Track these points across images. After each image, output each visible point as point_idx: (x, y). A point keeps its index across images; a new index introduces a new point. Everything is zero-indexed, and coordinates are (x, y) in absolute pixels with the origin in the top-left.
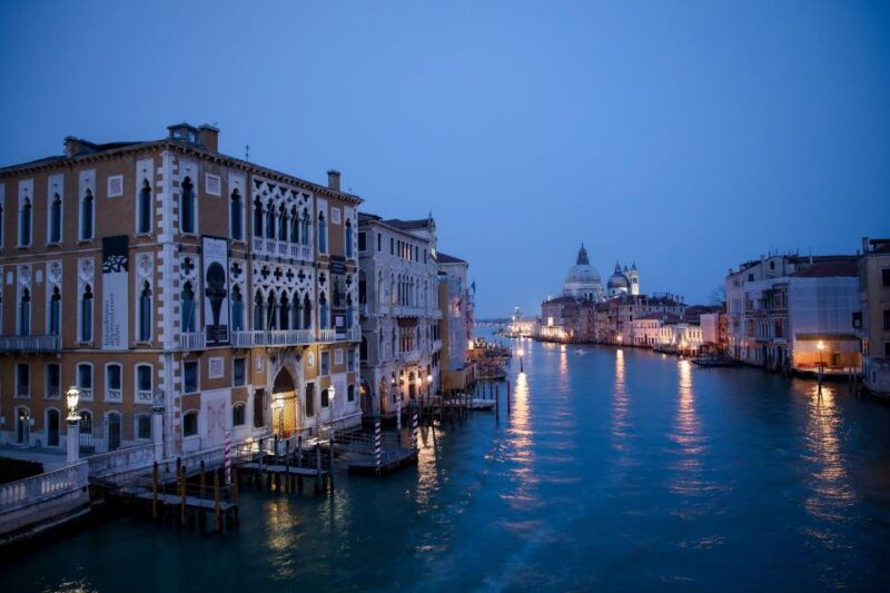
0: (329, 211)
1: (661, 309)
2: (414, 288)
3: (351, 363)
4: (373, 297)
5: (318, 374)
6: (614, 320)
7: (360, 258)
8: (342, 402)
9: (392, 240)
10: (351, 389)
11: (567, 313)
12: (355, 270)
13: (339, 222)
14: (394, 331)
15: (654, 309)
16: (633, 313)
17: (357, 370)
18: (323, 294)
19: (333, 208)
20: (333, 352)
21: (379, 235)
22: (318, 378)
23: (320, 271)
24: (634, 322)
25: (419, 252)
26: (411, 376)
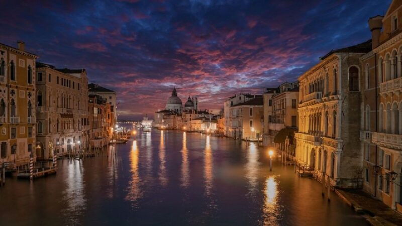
0: (17, 60)
1: (203, 116)
2: (71, 101)
3: (30, 134)
4: (45, 103)
5: (9, 138)
6: (184, 120)
7: (36, 84)
8: (24, 152)
9: (58, 77)
10: (30, 145)
11: (165, 117)
12: (33, 90)
13: (24, 66)
14: (58, 120)
15: (200, 116)
16: (191, 117)
17: (34, 137)
18: (13, 100)
19: (20, 59)
20: (18, 127)
21: (50, 75)
22: (9, 140)
23: (11, 89)
24: (192, 121)
25: (75, 85)
26: (69, 141)
